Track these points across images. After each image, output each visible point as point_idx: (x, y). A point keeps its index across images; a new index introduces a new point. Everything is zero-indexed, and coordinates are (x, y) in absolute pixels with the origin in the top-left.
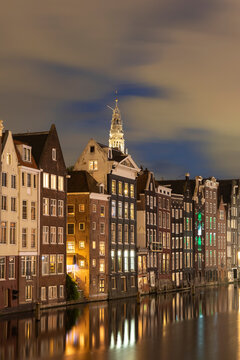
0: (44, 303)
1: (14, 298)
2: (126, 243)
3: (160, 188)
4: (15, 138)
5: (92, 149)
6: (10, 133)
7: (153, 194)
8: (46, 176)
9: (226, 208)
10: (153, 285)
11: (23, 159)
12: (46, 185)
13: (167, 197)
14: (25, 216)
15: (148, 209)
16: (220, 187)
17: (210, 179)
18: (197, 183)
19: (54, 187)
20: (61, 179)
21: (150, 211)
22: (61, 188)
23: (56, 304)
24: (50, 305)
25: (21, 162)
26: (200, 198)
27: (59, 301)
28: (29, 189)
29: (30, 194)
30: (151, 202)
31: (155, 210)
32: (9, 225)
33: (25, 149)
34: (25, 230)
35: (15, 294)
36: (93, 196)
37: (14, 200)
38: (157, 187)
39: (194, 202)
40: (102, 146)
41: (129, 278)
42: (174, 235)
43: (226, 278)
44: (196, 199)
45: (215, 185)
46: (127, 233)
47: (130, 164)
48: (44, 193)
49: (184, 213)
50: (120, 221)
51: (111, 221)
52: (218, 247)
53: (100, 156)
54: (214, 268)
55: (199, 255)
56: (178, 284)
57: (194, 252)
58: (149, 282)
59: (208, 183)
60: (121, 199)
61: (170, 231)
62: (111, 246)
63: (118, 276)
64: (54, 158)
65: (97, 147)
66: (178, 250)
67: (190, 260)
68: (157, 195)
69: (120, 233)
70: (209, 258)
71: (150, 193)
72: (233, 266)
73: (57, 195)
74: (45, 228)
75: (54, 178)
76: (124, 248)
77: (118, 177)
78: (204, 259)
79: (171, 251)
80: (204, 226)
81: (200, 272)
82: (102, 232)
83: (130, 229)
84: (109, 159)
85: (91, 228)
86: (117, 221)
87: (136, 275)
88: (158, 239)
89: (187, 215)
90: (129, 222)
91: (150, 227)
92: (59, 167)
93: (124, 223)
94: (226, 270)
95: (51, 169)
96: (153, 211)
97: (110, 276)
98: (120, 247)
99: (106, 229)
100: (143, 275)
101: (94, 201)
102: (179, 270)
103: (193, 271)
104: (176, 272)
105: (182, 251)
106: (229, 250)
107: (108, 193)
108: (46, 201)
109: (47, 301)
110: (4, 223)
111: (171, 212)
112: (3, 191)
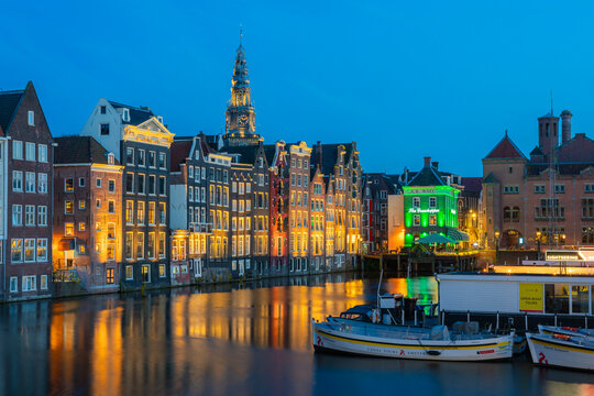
0: (14, 295)
2: (152, 224)
3: (211, 156)
5: (103, 110)
7: (201, 163)
8: (18, 145)
9: (326, 181)
10: (198, 275)
12: (18, 155)
13: (226, 168)
15: (191, 183)
16: (313, 153)
17: (298, 144)
18: (277, 150)
19: (30, 157)
20: (43, 149)
21: (195, 185)
22: (43, 159)
23: (34, 297)
24: (24, 298)
30: (197, 174)
31: (205, 184)
36: (96, 167)
38: (206, 155)
39: (271, 174)
40: (116, 106)
41: (155, 266)
42: (237, 215)
43: (323, 267)
44: (274, 169)
45: (303, 150)
46: (153, 213)
47: (156, 128)
48: (14, 165)
49: (254, 187)
50: (142, 198)
51: (125, 197)
52: (311, 229)
53: (112, 117)
54: (304, 254)
55: (278, 238)
56: (242, 274)
57: (270, 234)
58: (192, 271)
59: (294, 149)
60: (142, 170)
61: (230, 209)
62: (126, 229)
63: (137, 266)
64: (31, 122)
65: (109, 107)
66: (244, 233)
67: (264, 245)
68: (207, 165)
69: (141, 213)
70: (295, 242)
71: (194, 163)
72: (336, 252)
73: (36, 167)
74: (16, 207)
75: (30, 147)
76: (147, 229)
77: (137, 146)
78: (288, 243)
79: (230, 234)
80: (287, 202)
81: (281, 259)
82: (111, 210)
83: (159, 209)
84: (124, 123)
85: (94, 207)
86: (136, 198)
87: (168, 262)
88: (209, 219)
89: (261, 189)
90: (157, 199)
91: (194, 204)
92: (40, 133)
93: (147, 199)
94: (324, 257)
95: (27, 135)
96: (200, 186)
97: (124, 264)
98: (142, 229)
99: (118, 208)
100: (180, 263)
101: (100, 174)
102: (245, 258)
103: (269, 258)
104: (237, 259)
105: (251, 233)
106: (330, 232)
107: (121, 164)
108: (18, 175)
109: (20, 293)
111: (230, 187)
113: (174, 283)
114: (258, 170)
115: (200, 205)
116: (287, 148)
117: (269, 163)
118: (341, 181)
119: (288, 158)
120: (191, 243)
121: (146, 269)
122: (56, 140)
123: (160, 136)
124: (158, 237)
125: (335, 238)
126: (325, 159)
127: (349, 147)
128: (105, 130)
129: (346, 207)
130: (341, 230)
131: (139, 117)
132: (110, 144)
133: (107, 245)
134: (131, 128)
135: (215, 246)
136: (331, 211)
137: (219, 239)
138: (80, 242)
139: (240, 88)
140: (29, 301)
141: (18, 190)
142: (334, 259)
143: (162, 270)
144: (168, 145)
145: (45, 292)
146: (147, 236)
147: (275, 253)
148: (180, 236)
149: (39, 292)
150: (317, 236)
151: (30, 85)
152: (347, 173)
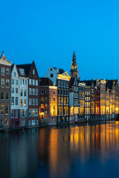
0: (30, 126)
1: (17, 124)
3: (80, 83)
4: (17, 66)
5: (51, 70)
6: (15, 65)
7: (77, 86)
8: (30, 80)
9: (110, 91)
12: (30, 84)
13: (83, 87)
14: (21, 95)
15: (75, 92)
16: (107, 83)
17: (103, 80)
18: (97, 82)
19: (34, 84)
20: (37, 81)
22: (37, 84)
25: (20, 75)
27: (36, 125)
28: (23, 86)
29: (23, 87)
30: (77, 89)
32: (15, 99)
33: (22, 71)
34: (21, 100)
35: (18, 123)
36: (50, 87)
37: (17, 89)
40: (55, 68)
41: (66, 117)
42: (86, 102)
43: (109, 118)
44: (96, 87)
45: (105, 82)
46: (65, 101)
47: (66, 75)
48: (30, 86)
49: (91, 93)
50: (62, 97)
51: (58, 96)
52: (106, 106)
53: (54, 72)
54: (104, 114)
55: (97, 109)
56: (88, 120)
57: (95, 108)
58: (75, 119)
59: (101, 82)
60: (62, 88)
61: (84, 100)
62: (58, 106)
63: (61, 117)
64: (34, 73)
65: (53, 69)
66: (88, 107)
67: (93, 111)
68: (79, 86)
69: (62, 101)
70: (101, 110)
71: (75, 86)
72: (112, 113)
73: (35, 87)
74: (30, 99)
75: (34, 81)
76: (63, 106)
77: (61, 80)
78: (100, 110)
79: (85, 108)
80: (100, 98)
81: (98, 115)
82: (54, 100)
83: (67, 100)
84: (57, 73)
85: (50, 99)
86: (61, 96)
87: (69, 116)
88: (79, 103)
89: (92, 94)
90: (66, 97)
91: (75, 98)
92: (36, 77)
93: (63, 97)
94: (109, 114)
96: (77, 93)
97: (58, 117)
98: (62, 106)
99: (56, 99)
100: (72, 116)
101: (51, 89)
102: (88, 115)
103: (94, 115)
104: (87, 115)
105: (90, 107)
106: (111, 107)
107: (57, 86)
108: (30, 89)
109: (31, 126)
110: (13, 98)
111: (85, 93)
112: (13, 86)
113: (71, 123)
114: (92, 88)
115: (77, 99)
116: (100, 81)
117: (95, 86)
118: (114, 91)
119: (100, 84)
120: (75, 110)
121: (63, 118)
122: (40, 79)
123: (67, 77)
124: (66, 108)
125: (112, 109)
127: (116, 81)
128: (52, 76)
129: (115, 99)
130: (114, 106)
131: (61, 72)
132: (53, 80)
133: (53, 111)
134: (60, 75)
135: (81, 111)
136: (111, 100)
137: (82, 109)
138: (46, 110)
139: (74, 64)
140: (34, 128)
141: (30, 94)
142: (112, 115)
143: (67, 118)
144: (69, 80)
146: (63, 108)
147: (96, 113)
148: (72, 108)
150: (107, 108)
151: (33, 62)
152: (115, 89)
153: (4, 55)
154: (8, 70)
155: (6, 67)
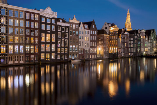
0: (91, 59)
3: (126, 33)
4: (83, 23)
5: (106, 24)
6: (82, 22)
7: (124, 34)
8: (91, 31)
9: (148, 37)
10: (123, 56)
11: (85, 28)
12: (91, 33)
13: (128, 35)
16: (146, 32)
17: (143, 30)
18: (139, 31)
19: (94, 34)
20: (96, 32)
21: (122, 38)
22: (96, 34)
23: (94, 59)
24: (92, 59)
25: (85, 29)
26: (139, 35)
28: (87, 35)
30: (123, 36)
31: (124, 38)
32: (81, 42)
33: (86, 26)
35: (83, 56)
36: (105, 35)
38: (125, 32)
39: (137, 36)
40: (108, 24)
41: (115, 54)
42: (130, 44)
45: (145, 31)
47: (116, 27)
48: (91, 35)
49: (134, 39)
51: (110, 41)
52: (145, 47)
53: (108, 26)
56: (131, 56)
57: (137, 48)
59: (142, 31)
60: (113, 36)
63: (112, 53)
64: (94, 27)
66: (131, 48)
68: (125, 34)
71: (122, 34)
73: (94, 35)
74: (91, 43)
75: (94, 31)
76: (113, 47)
83: (116, 43)
84: (110, 27)
86: (112, 41)
87: (117, 53)
88: (125, 45)
90: (116, 41)
92: (95, 29)
93: (114, 41)
94: (148, 52)
95: (93, 30)
96: (123, 38)
97: (109, 53)
100: (119, 53)
101: (105, 36)
102: (132, 52)
105: (133, 48)
106: (149, 48)
107: (109, 34)
108: (91, 37)
109: (92, 58)
110: (80, 42)
111: (129, 39)
112: (80, 35)
113: (118, 57)
114: (135, 35)
115: (123, 42)
116: (141, 31)
117: (137, 34)
118: (152, 37)
119: (141, 33)
122: (98, 30)
123: (116, 29)
126: (148, 33)
127: (154, 30)
128: (106, 28)
130: (151, 47)
131: (112, 25)
132: (107, 30)
134: (111, 28)
136: (149, 43)
137: (127, 49)
141: (91, 40)
144: (118, 31)
145: (96, 58)
149: (95, 58)
151: (94, 20)
152: (153, 36)
153: (75, 17)
154: (77, 26)
155: (76, 24)
